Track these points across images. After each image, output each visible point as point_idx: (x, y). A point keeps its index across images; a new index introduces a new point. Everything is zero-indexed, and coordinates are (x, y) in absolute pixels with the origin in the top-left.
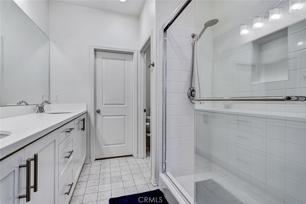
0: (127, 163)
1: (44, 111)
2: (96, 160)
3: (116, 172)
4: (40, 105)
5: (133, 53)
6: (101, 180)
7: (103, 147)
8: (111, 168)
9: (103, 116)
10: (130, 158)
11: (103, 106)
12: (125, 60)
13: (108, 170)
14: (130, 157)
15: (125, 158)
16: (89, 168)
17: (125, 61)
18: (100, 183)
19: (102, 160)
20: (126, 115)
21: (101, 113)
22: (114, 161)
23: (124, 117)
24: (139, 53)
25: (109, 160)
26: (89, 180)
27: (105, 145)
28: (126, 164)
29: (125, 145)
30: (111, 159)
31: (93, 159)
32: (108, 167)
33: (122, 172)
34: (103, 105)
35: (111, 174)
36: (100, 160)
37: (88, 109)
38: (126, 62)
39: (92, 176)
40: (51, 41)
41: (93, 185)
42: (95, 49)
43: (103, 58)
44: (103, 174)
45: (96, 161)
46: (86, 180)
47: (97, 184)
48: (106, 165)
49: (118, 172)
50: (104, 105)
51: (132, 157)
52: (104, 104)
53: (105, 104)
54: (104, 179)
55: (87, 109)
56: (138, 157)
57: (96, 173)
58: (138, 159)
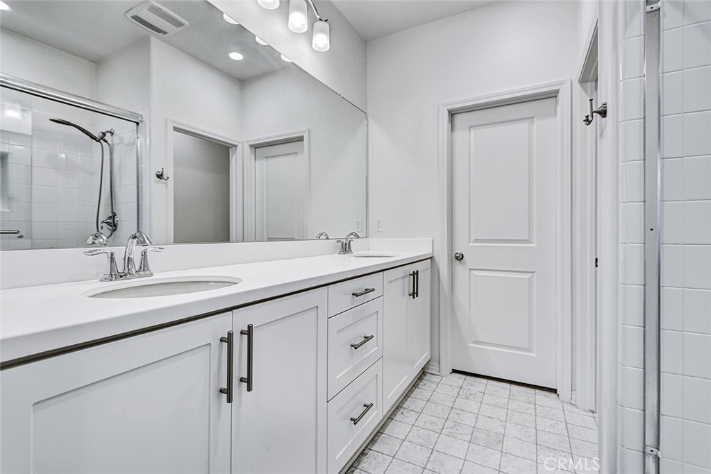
0: (533, 406)
1: (350, 250)
2: (454, 371)
3: (493, 418)
4: (344, 241)
5: (557, 91)
6: (449, 424)
7: (471, 345)
8: (482, 405)
9: (471, 269)
10: (546, 396)
11: (471, 244)
12: (533, 118)
13: (473, 406)
14: (547, 393)
15: (532, 391)
16: (434, 386)
17: (532, 122)
18: (445, 430)
19: (468, 377)
20: (534, 272)
21: (465, 263)
22: (499, 388)
23: (527, 276)
24: (577, 86)
25: (485, 381)
26: (424, 411)
27: (476, 342)
28: (528, 409)
29: (533, 355)
30: (490, 382)
31: (447, 367)
32: (476, 399)
33: (508, 426)
34: (469, 243)
35: (477, 418)
36: (464, 376)
37: (435, 251)
38: (536, 123)
39: (433, 405)
40: (370, 119)
41: (428, 426)
42: (450, 111)
43: (470, 128)
44: (458, 412)
45: (454, 374)
46: (418, 410)
47: (437, 431)
48: (473, 393)
49: (500, 423)
50: (473, 242)
51: (553, 395)
52: (472, 239)
53: (476, 241)
54: (456, 424)
55: (433, 251)
56: (573, 402)
57: (444, 403)
58: (572, 408)
